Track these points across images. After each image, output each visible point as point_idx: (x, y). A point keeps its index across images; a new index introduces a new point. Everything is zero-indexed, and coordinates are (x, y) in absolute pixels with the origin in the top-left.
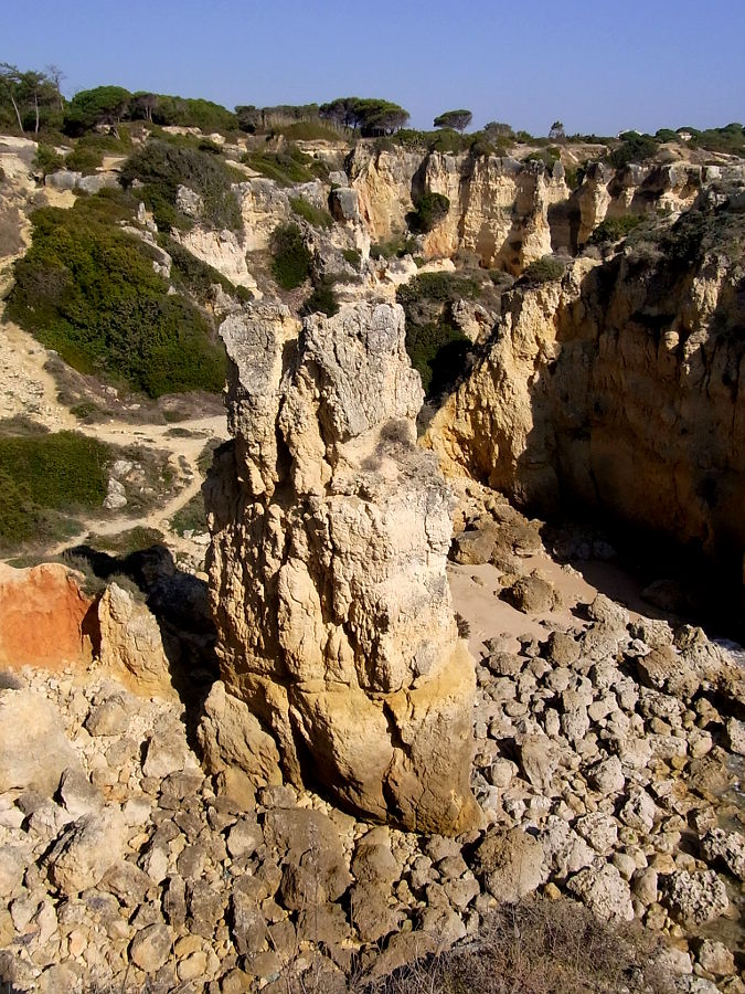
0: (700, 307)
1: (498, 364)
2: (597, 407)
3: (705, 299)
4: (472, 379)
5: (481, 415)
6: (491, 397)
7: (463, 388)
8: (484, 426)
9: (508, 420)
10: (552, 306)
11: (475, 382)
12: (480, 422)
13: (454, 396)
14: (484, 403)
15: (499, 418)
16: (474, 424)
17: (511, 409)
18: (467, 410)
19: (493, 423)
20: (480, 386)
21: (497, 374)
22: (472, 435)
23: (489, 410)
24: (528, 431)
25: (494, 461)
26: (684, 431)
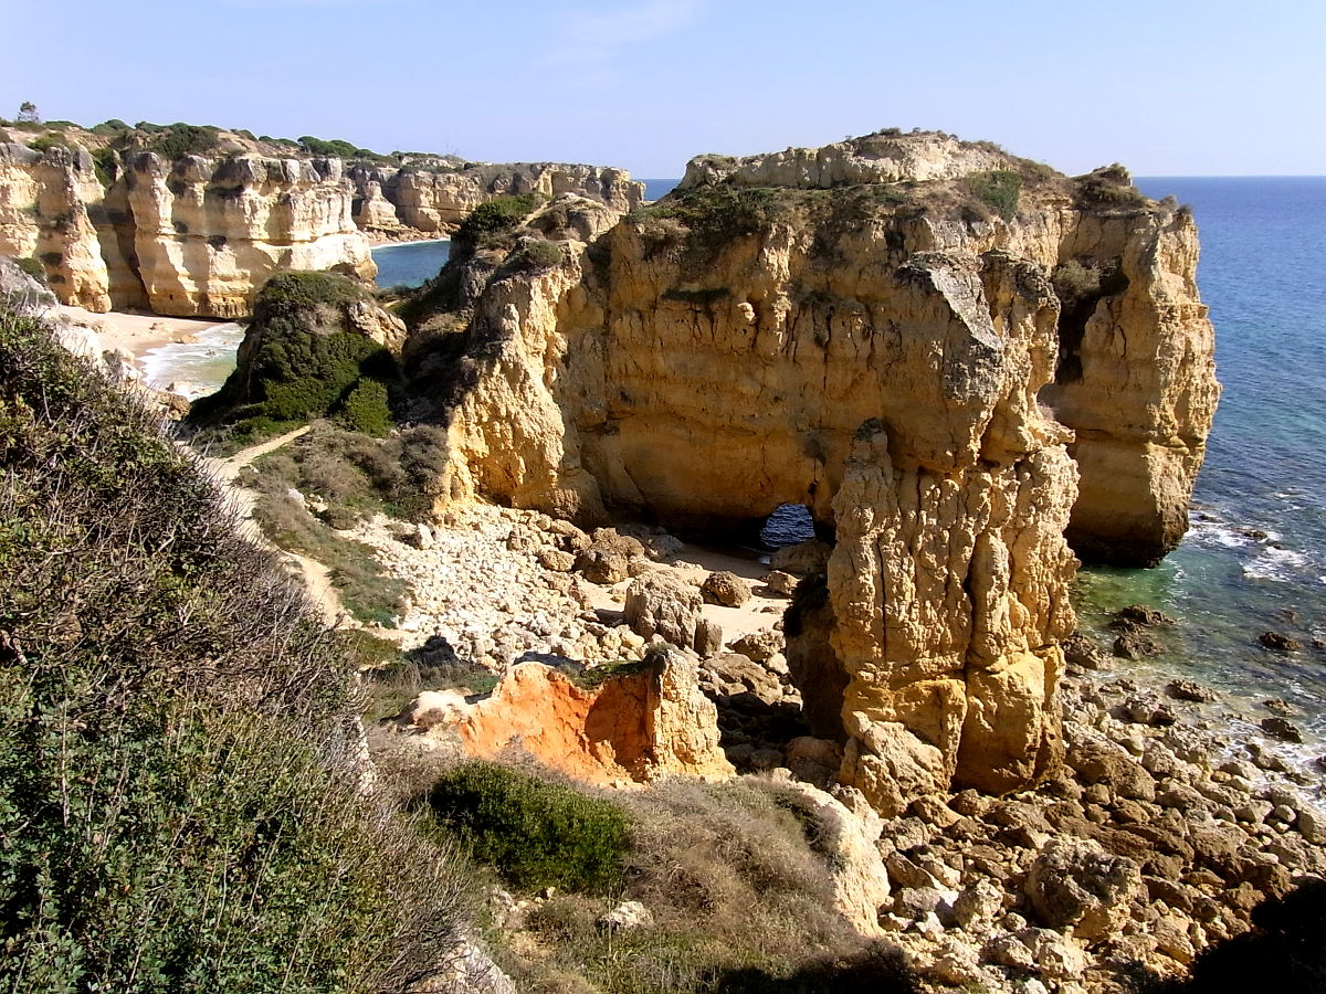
0: (775, 277)
1: (516, 364)
2: (624, 397)
3: (779, 267)
4: (481, 386)
5: (498, 427)
6: (508, 402)
7: (470, 397)
8: (504, 438)
9: (537, 427)
10: (556, 291)
11: (486, 388)
12: (499, 435)
13: (460, 409)
14: (503, 413)
15: (526, 426)
16: (489, 439)
17: (537, 414)
18: (479, 422)
19: (517, 433)
20: (494, 393)
21: (516, 376)
22: (487, 452)
23: (511, 420)
24: (562, 434)
25: (521, 477)
26: (776, 399)
